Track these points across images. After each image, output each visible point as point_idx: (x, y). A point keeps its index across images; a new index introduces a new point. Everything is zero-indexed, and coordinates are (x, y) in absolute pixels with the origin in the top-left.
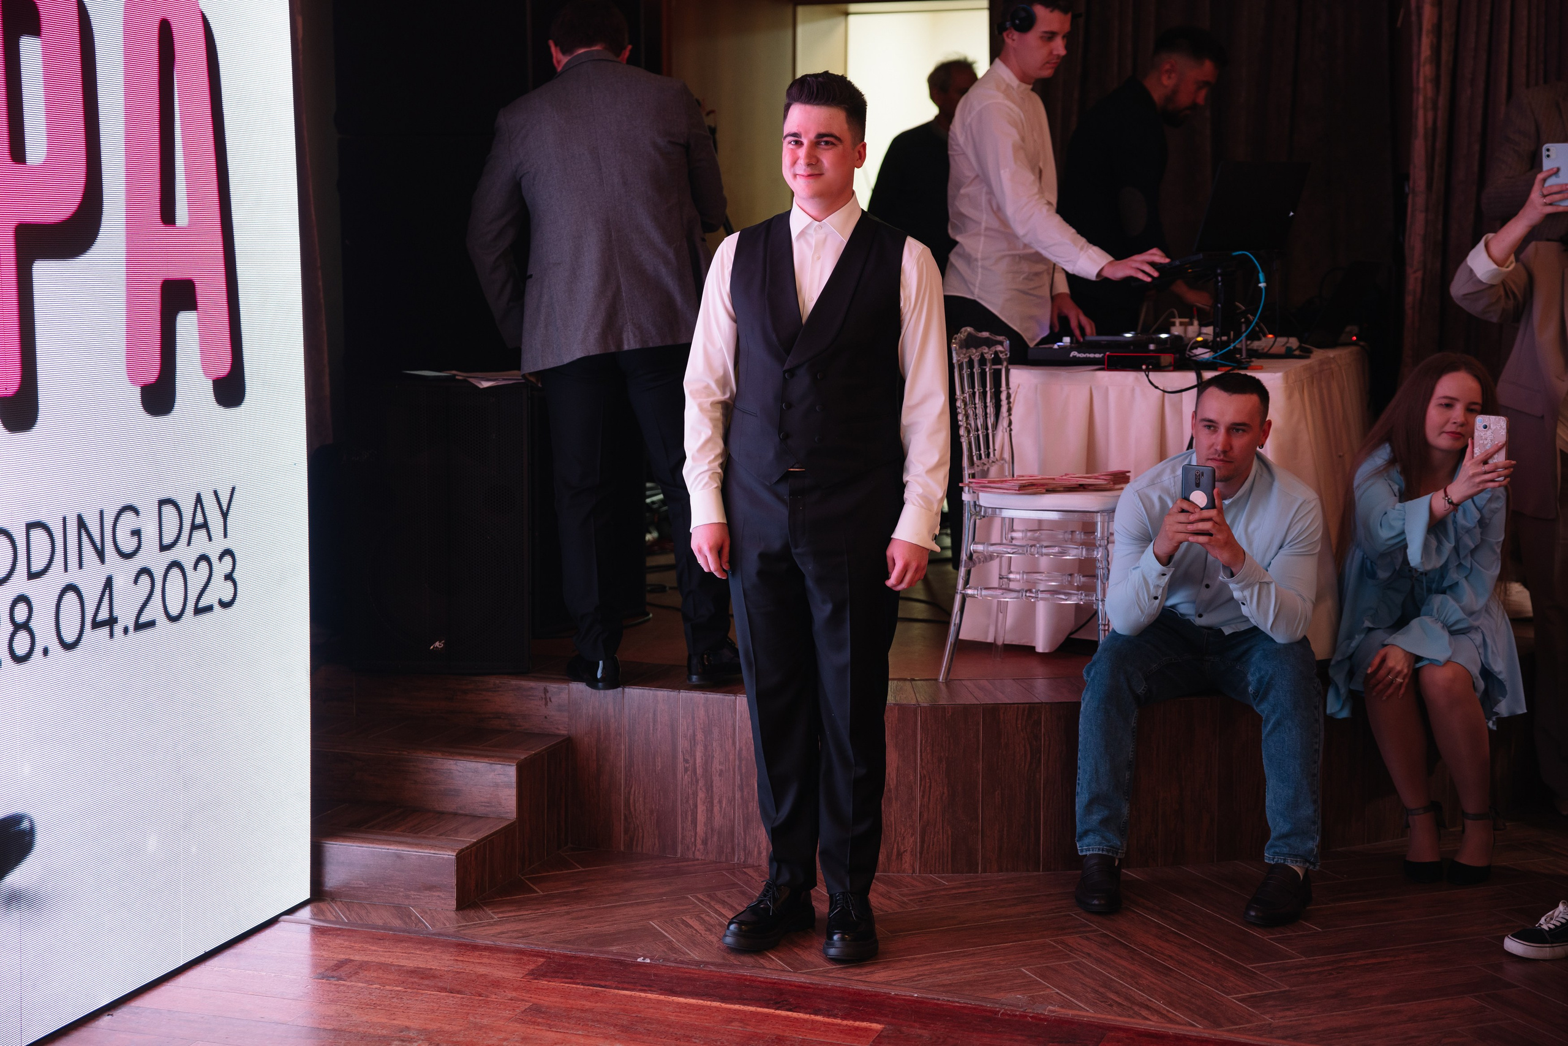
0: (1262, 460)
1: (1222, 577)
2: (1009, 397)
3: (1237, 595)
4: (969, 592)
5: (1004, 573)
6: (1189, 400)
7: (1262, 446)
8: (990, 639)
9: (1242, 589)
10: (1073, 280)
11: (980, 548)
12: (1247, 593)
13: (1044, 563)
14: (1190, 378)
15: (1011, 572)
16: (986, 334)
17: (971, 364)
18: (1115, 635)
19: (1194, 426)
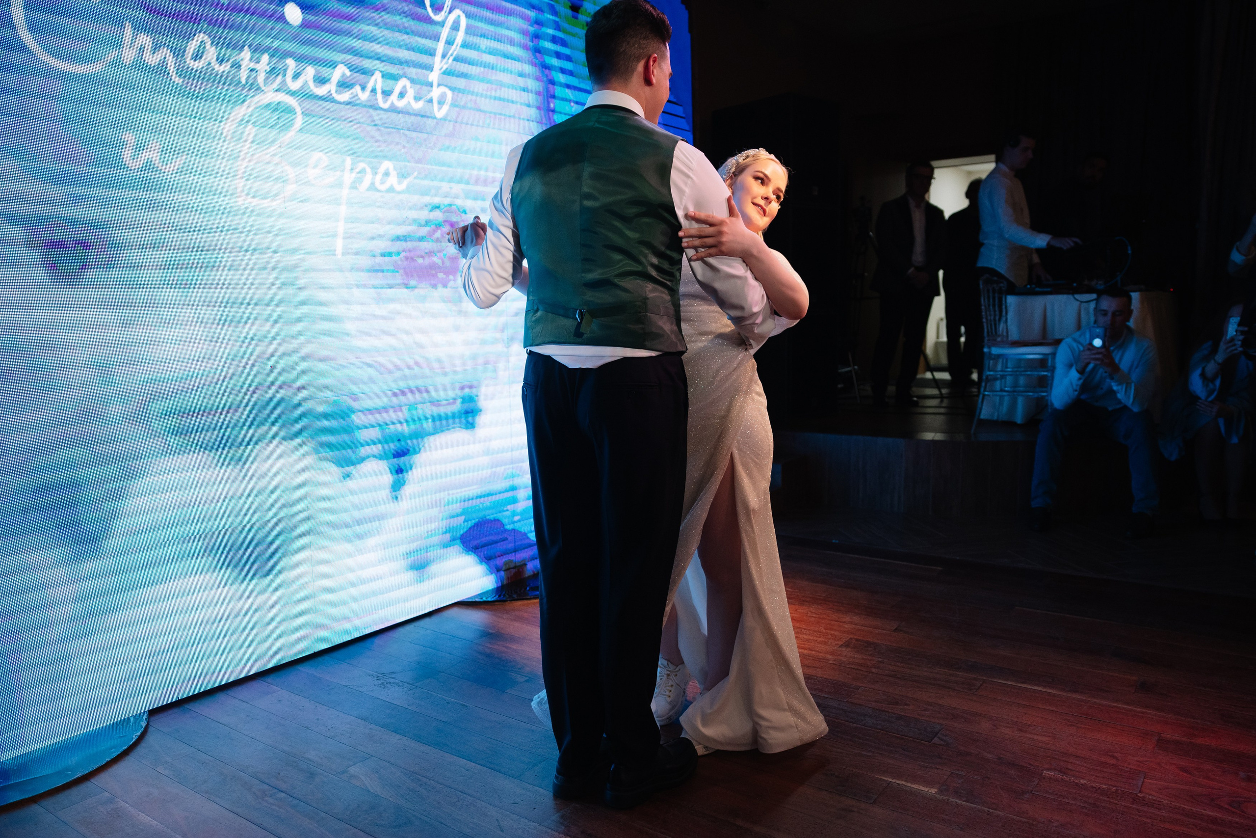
0: (1129, 328)
1: (1108, 380)
2: (1006, 307)
3: (1115, 388)
4: (986, 393)
5: (1003, 387)
6: (1092, 305)
7: (1128, 321)
8: (995, 418)
9: (1118, 385)
10: (1039, 251)
11: (992, 373)
12: (1120, 387)
13: (1022, 381)
14: (1094, 296)
15: (1005, 387)
16: (995, 278)
17: (988, 291)
18: (1056, 410)
19: (1095, 315)
